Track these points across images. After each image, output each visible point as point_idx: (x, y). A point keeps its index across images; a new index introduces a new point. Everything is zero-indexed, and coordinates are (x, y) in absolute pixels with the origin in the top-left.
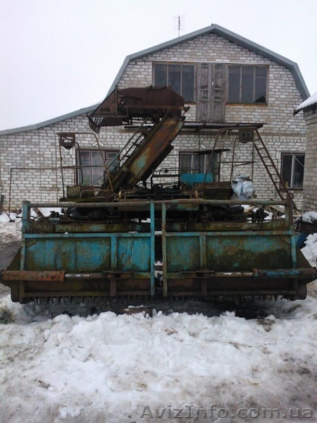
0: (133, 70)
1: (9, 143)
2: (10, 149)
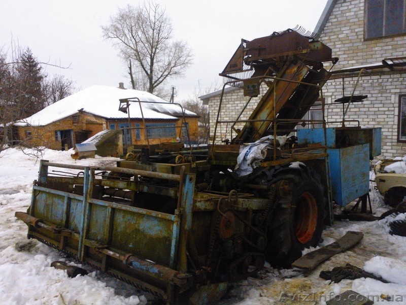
0: (341, 9)
1: (227, 100)
2: (227, 106)
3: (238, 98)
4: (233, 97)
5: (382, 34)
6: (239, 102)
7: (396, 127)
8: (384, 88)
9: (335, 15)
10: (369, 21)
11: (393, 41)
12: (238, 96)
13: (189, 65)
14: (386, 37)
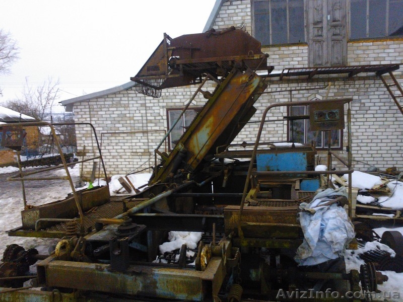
1: (99, 106)
2: (100, 113)
3: (113, 104)
4: (106, 103)
5: (269, 43)
6: (115, 109)
7: (286, 135)
8: (273, 97)
9: (222, 18)
10: (256, 27)
11: (279, 50)
12: (114, 102)
13: (15, 60)
14: (273, 46)
